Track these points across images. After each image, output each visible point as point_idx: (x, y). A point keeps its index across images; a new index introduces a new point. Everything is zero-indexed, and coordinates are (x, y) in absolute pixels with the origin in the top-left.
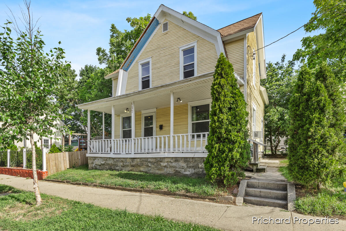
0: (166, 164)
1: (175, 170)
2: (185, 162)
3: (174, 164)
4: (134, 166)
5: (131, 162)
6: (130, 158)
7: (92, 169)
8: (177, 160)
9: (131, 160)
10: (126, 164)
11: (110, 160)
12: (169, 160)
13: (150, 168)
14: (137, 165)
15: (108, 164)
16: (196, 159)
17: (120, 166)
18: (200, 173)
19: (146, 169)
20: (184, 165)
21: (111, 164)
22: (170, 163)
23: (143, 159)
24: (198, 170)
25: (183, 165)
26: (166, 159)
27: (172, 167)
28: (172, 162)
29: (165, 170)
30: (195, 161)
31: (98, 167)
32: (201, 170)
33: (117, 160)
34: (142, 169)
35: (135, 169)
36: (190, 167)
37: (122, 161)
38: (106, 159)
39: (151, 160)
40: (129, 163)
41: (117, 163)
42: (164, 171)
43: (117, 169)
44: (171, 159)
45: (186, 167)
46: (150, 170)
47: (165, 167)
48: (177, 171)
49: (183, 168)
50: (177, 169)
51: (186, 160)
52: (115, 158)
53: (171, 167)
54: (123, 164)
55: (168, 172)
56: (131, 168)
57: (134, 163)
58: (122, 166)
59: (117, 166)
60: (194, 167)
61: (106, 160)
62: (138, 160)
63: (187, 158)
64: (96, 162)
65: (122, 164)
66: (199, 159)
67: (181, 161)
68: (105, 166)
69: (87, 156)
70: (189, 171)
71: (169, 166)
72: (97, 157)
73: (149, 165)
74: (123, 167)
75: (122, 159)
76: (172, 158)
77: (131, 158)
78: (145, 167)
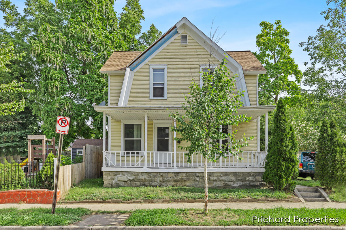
0: (215, 178)
1: (224, 183)
2: (234, 176)
3: (224, 178)
4: (177, 181)
5: (174, 176)
6: (172, 173)
7: (112, 186)
8: (226, 174)
9: (173, 175)
10: (168, 179)
11: (142, 175)
12: (219, 174)
13: (197, 183)
14: (183, 180)
15: (140, 180)
16: (244, 173)
17: (158, 181)
18: (248, 185)
19: (193, 183)
20: (234, 178)
21: (145, 179)
22: (219, 177)
23: (190, 174)
24: (246, 183)
25: (232, 179)
26: (215, 173)
27: (222, 180)
28: (221, 176)
29: (215, 184)
30: (243, 175)
31: (122, 184)
32: (248, 182)
33: (154, 175)
34: (188, 184)
35: (178, 183)
36: (239, 180)
37: (162, 176)
38: (138, 173)
39: (199, 175)
40: (172, 178)
41: (153, 179)
42: (213, 185)
43: (154, 185)
44: (220, 173)
45: (235, 180)
46: (198, 184)
47: (215, 180)
48: (227, 184)
49: (232, 181)
50: (227, 182)
51: (235, 174)
52: (152, 173)
53: (220, 180)
54: (163, 179)
55: (218, 185)
56: (174, 183)
57: (179, 178)
58: (160, 182)
59: (154, 182)
60: (242, 180)
61: (138, 175)
62: (184, 175)
63: (236, 172)
64: (119, 177)
65: (161, 179)
66: (246, 173)
67: (231, 175)
68: (135, 182)
69: (102, 170)
70: (238, 184)
71: (218, 180)
72: (120, 172)
73: (197, 180)
74: (163, 182)
75: (161, 174)
76: (222, 172)
77: (174, 173)
78: (192, 181)
